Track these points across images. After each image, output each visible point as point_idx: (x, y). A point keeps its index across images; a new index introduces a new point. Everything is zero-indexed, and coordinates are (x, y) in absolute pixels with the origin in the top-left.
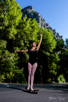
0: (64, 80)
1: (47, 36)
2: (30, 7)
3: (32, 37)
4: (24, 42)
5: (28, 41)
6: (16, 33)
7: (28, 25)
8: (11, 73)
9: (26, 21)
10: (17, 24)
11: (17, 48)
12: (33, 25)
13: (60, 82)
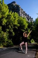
5: (13, 25)
9: (11, 14)
12: (15, 16)
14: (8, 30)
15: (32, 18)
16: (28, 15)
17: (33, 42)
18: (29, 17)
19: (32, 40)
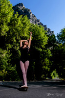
0: (57, 75)
1: (39, 32)
2: (21, 5)
3: (23, 33)
4: (16, 39)
5: (20, 37)
6: (8, 30)
7: (20, 22)
8: (4, 71)
9: (18, 17)
10: (9, 21)
11: (10, 45)
12: (25, 21)
13: (53, 78)
15: (53, 32)
16: (45, 26)
17: (56, 77)
19: (54, 72)
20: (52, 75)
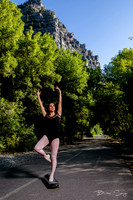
1: (72, 65)
2: (36, 2)
4: (32, 81)
5: (40, 77)
10: (16, 48)
11: (21, 93)
12: (46, 45)
13: (94, 135)
14: (21, 94)
16: (83, 46)
17: (98, 134)
18: (87, 53)
20: (92, 131)
